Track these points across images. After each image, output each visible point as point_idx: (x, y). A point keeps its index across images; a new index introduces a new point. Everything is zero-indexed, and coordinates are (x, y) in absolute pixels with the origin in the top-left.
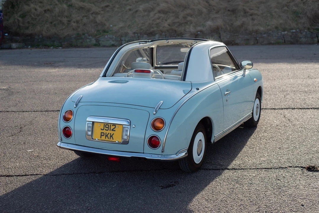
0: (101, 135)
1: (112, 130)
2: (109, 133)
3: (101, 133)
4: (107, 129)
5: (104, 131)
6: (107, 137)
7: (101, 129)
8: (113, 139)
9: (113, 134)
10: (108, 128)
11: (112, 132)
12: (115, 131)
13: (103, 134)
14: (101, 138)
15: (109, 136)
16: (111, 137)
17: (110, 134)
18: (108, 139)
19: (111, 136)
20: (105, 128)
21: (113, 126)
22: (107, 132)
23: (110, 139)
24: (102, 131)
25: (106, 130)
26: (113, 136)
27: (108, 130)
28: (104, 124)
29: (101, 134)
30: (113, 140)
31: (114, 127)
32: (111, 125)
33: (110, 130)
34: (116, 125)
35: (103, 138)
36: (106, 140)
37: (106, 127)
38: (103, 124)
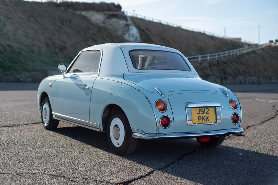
0: (199, 119)
1: (207, 113)
2: (205, 116)
3: (199, 117)
4: (202, 113)
5: (201, 115)
6: (204, 120)
8: (209, 121)
9: (208, 116)
10: (203, 111)
11: (207, 115)
12: (209, 113)
13: (200, 118)
14: (199, 121)
15: (205, 118)
16: (207, 120)
17: (205, 117)
18: (205, 121)
19: (207, 119)
20: (201, 112)
21: (206, 109)
22: (203, 115)
23: (207, 121)
25: (201, 113)
27: (203, 114)
28: (199, 109)
29: (199, 118)
30: (209, 122)
31: (207, 110)
32: (204, 109)
33: (205, 114)
34: (209, 108)
35: (201, 121)
36: (203, 122)
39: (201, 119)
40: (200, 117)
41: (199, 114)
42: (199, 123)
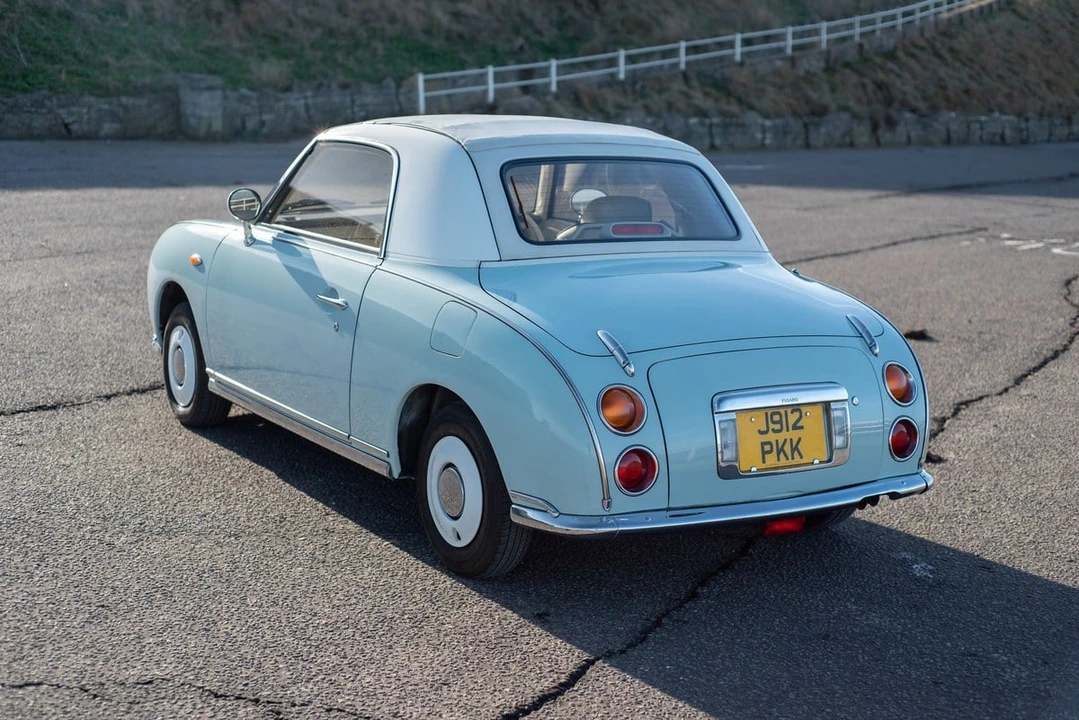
0: (764, 453)
1: (795, 427)
2: (786, 440)
3: (763, 444)
4: (777, 427)
5: (771, 437)
6: (782, 456)
7: (760, 432)
8: (801, 457)
9: (800, 439)
10: (780, 422)
11: (794, 435)
12: (802, 428)
13: (767, 448)
14: (764, 462)
15: (787, 448)
16: (796, 453)
17: (788, 442)
18: (787, 459)
19: (795, 449)
20: (771, 426)
21: (792, 413)
22: (781, 437)
23: (793, 458)
24: (765, 438)
25: (773, 430)
26: (799, 447)
27: (780, 431)
28: (766, 414)
29: (763, 448)
30: (802, 461)
31: (797, 415)
32: (786, 412)
33: (788, 430)
34: (804, 409)
35: (771, 460)
36: (780, 464)
37: (774, 422)
38: (763, 413)
39: (770, 452)
40: (770, 443)
41: (766, 432)
42: (764, 466)
